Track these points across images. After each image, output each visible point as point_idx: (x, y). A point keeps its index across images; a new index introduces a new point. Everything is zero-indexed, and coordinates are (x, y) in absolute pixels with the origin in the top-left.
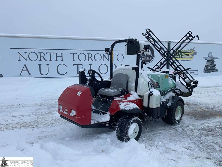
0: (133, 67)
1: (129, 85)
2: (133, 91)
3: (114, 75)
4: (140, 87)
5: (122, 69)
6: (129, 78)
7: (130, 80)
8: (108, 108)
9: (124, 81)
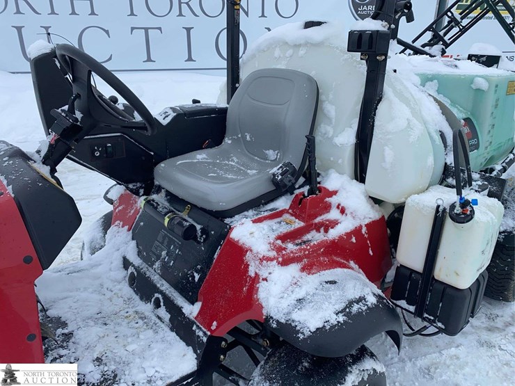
0: (351, 34)
1: (318, 139)
2: (341, 173)
3: (244, 74)
4: (389, 154)
5: (285, 44)
6: (322, 97)
7: (329, 108)
8: (197, 277)
9: (292, 115)
